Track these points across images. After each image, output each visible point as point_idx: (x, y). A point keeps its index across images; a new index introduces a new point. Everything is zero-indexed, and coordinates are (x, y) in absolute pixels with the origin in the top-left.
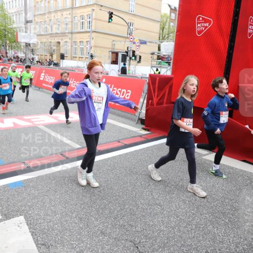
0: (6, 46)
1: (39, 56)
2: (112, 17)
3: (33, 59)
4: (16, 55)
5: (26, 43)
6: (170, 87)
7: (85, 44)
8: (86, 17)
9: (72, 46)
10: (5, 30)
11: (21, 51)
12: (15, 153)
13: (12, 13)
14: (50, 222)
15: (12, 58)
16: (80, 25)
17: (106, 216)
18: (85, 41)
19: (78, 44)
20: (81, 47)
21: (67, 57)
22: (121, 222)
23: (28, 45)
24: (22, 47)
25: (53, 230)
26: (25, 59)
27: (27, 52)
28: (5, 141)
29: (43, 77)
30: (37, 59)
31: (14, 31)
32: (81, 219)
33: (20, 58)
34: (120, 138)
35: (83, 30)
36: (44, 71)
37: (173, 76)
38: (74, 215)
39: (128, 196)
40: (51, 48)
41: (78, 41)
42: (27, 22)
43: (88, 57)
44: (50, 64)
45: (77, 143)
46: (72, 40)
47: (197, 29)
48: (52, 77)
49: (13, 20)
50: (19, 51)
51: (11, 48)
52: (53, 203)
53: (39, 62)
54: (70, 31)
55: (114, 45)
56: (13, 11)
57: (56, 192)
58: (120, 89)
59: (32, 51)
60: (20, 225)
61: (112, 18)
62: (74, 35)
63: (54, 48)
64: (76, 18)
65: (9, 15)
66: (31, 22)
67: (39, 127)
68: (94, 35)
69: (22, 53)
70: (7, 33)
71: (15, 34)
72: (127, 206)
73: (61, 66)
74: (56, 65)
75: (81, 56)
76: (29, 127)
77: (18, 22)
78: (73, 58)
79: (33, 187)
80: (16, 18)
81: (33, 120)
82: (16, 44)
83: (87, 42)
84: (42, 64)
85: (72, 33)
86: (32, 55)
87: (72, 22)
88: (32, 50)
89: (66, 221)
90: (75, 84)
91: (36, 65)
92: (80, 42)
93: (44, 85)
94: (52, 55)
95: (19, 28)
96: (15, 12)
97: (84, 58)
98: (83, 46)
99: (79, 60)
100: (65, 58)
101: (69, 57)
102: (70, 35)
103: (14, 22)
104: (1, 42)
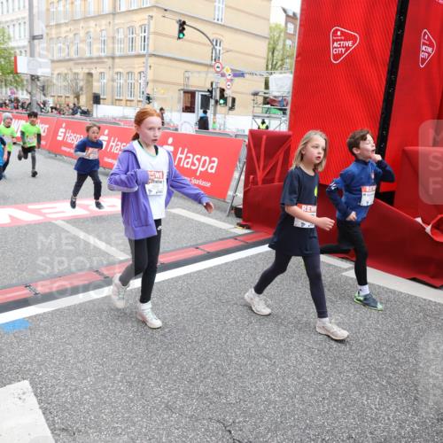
1: (56, 99)
2: (184, 29)
3: (44, 103)
4: (13, 97)
5: (32, 76)
6: (285, 152)
7: (137, 76)
8: (138, 30)
9: (113, 80)
11: (22, 90)
12: (14, 270)
13: (7, 22)
14: (76, 390)
15: (7, 102)
16: (127, 44)
17: (174, 378)
18: (136, 71)
19: (125, 76)
20: (130, 81)
21: (104, 99)
22: (202, 388)
23: (34, 78)
24: (25, 83)
25: (81, 404)
26: (30, 104)
27: (34, 92)
29: (62, 135)
30: (51, 104)
31: (10, 53)
32: (130, 384)
33: (22, 101)
34: (199, 242)
35: (134, 53)
36: (64, 125)
37: (291, 133)
38: (118, 378)
39: (213, 342)
40: (77, 84)
41: (124, 72)
42: (34, 38)
43: (141, 99)
44: (74, 113)
46: (113, 70)
47: (333, 52)
48: (78, 136)
49: (9, 35)
50: (19, 88)
51: (6, 85)
52: (81, 357)
53: (56, 109)
54: (109, 55)
55: (188, 78)
56: (8, 19)
57: (86, 337)
58: (198, 156)
59: (43, 89)
60: (24, 397)
61: (185, 32)
63: (81, 84)
64: (121, 30)
66: (41, 37)
67: (57, 222)
68: (152, 60)
69: (25, 92)
71: (13, 58)
72: (212, 360)
73: (95, 115)
74: (85, 113)
75: (129, 98)
76: (39, 224)
77: (17, 38)
78: (115, 102)
79: (45, 328)
80: (14, 30)
81: (44, 211)
82: (14, 78)
83: (140, 73)
84: (60, 113)
85: (113, 58)
86: (43, 96)
87: (113, 38)
88: (43, 87)
89: (104, 388)
90: (119, 147)
91: (50, 114)
92: (128, 73)
93: (64, 148)
94: (78, 97)
95: (19, 48)
96: (12, 21)
97: (136, 102)
98: (133, 81)
99: (126, 106)
100: (101, 101)
101: (109, 100)
102: (109, 62)
103: (10, 39)
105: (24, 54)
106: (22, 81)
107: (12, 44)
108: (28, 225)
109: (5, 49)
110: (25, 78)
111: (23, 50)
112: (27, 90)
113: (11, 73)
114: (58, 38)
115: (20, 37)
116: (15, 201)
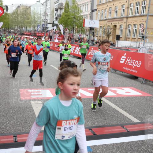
1: (98, 38)
4: (80, 37)
5: (90, 28)
7: (138, 26)
8: (141, 3)
9: (126, 29)
10: (74, 18)
11: (84, 34)
13: (80, 5)
15: (77, 39)
16: (134, 11)
18: (138, 24)
19: (132, 26)
20: (135, 29)
23: (91, 29)
24: (85, 31)
26: (88, 40)
27: (91, 35)
30: (96, 39)
31: (81, 18)
35: (138, 15)
40: (109, 31)
41: (132, 24)
42: (93, 11)
43: (140, 37)
45: (136, 117)
46: (127, 24)
49: (81, 10)
50: (83, 34)
51: (77, 32)
54: (126, 16)
56: (81, 3)
62: (129, 20)
63: (111, 30)
64: (132, 4)
65: (78, 6)
66: (96, 10)
69: (85, 35)
70: (75, 20)
73: (116, 46)
75: (134, 37)
77: (84, 11)
78: (127, 39)
80: (83, 8)
82: (81, 29)
83: (140, 24)
85: (127, 18)
86: (93, 36)
87: (128, 8)
88: (94, 33)
90: (131, 62)
92: (134, 25)
95: (84, 15)
96: (83, 4)
97: (137, 39)
98: (136, 29)
99: (132, 41)
100: (120, 39)
101: (123, 38)
102: (125, 20)
103: (81, 12)
104: (70, 27)
105: (86, 18)
106: (84, 30)
107: (82, 14)
108: (89, 98)
109: (79, 16)
110: (85, 28)
111: (86, 17)
112: (86, 34)
113: (80, 27)
114: (102, 10)
115: (85, 11)
116: (82, 86)
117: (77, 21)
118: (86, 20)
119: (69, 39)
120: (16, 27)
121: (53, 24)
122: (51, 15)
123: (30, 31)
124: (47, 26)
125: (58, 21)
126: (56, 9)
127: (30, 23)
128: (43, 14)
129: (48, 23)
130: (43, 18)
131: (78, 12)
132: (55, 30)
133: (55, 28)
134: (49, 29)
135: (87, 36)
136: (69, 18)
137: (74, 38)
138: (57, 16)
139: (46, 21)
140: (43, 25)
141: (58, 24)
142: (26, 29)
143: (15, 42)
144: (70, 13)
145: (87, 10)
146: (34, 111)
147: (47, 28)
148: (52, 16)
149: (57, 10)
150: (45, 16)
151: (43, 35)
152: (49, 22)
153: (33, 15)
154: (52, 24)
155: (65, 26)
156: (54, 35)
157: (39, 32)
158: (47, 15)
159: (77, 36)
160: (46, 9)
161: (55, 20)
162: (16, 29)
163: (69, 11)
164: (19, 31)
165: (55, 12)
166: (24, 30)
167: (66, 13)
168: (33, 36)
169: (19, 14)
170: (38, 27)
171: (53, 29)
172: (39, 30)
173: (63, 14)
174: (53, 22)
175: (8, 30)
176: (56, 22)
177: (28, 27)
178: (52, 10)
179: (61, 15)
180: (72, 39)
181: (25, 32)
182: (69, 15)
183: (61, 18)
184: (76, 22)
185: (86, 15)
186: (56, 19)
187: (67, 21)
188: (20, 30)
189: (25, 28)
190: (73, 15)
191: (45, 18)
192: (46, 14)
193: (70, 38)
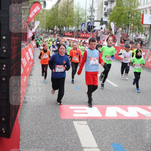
0: (128, 30)
10: (129, 13)
11: (142, 34)
15: (133, 41)
24: (144, 29)
28: (130, 132)
31: (138, 13)
51: (133, 31)
69: (143, 35)
70: (130, 16)
82: (138, 27)
95: (142, 9)
103: (138, 5)
104: (123, 25)
105: (145, 13)
106: (142, 29)
107: (140, 8)
109: (136, 11)
110: (144, 26)
111: (145, 11)
112: (144, 34)
113: (137, 24)
115: (144, 3)
116: (140, 103)
117: (132, 17)
118: (145, 15)
119: (122, 40)
120: (55, 27)
121: (102, 22)
122: (99, 10)
123: (72, 32)
124: (93, 24)
125: (108, 17)
126: (105, 2)
127: (72, 22)
128: (89, 10)
129: (95, 21)
130: (89, 14)
131: (135, 6)
132: (103, 29)
133: (104, 26)
134: (95, 28)
135: (146, 36)
136: (122, 14)
137: (129, 39)
138: (106, 12)
139: (93, 18)
140: (88, 23)
141: (108, 22)
142: (67, 29)
143: (61, 49)
144: (124, 7)
145: (147, 2)
146: (77, 134)
147: (94, 27)
148: (101, 11)
149: (106, 4)
150: (91, 12)
151: (88, 35)
152: (96, 19)
153: (76, 11)
154: (100, 21)
155: (117, 24)
156: (103, 35)
157: (83, 32)
158: (94, 11)
159: (132, 36)
160: (93, 3)
161: (104, 16)
162: (55, 29)
163: (122, 5)
164: (58, 31)
165: (104, 6)
166: (65, 30)
167: (119, 7)
168: (76, 38)
169: (59, 10)
170: (82, 26)
171: (102, 28)
172: (83, 30)
173: (115, 8)
174: (102, 19)
175: (45, 31)
176: (105, 19)
177: (70, 26)
178: (100, 3)
179: (112, 9)
180: (126, 41)
181: (67, 33)
182: (122, 10)
183: (111, 13)
184: (131, 19)
185: (146, 8)
186: (106, 15)
187: (119, 17)
188: (60, 30)
189: (66, 27)
190: (127, 9)
191: (92, 14)
192: (92, 10)
193: (124, 39)
